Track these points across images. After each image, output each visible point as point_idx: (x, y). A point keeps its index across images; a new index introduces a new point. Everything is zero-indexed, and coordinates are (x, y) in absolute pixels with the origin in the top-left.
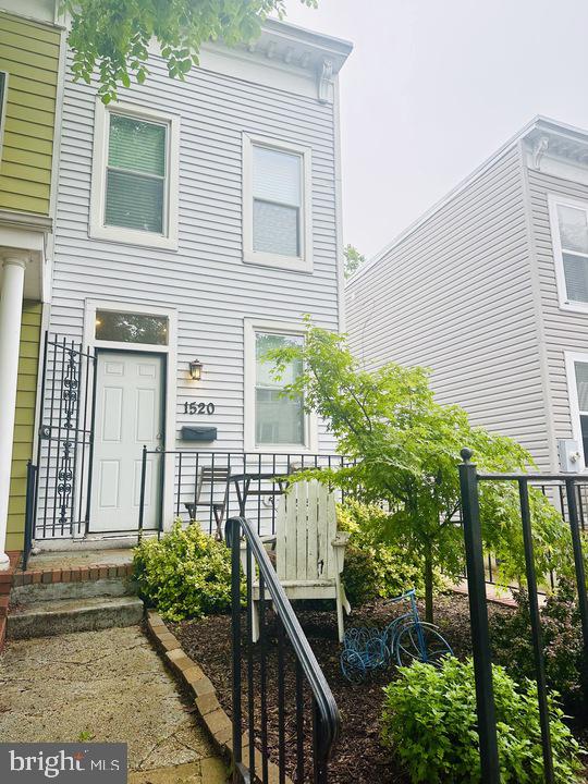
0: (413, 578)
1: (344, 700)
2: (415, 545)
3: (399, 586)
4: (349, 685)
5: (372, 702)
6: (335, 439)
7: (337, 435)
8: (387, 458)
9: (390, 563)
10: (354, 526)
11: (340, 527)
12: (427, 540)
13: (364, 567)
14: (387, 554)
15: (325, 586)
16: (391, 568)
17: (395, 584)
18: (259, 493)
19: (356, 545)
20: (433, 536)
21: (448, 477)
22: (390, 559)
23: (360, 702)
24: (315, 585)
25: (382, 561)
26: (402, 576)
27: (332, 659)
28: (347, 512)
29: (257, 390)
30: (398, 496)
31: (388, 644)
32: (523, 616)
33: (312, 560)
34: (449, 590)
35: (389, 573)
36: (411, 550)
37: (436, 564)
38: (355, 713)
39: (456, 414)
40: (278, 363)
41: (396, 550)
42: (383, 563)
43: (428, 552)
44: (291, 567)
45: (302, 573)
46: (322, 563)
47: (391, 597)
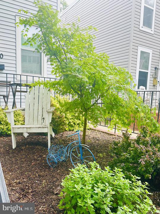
0: (78, 124)
1: (46, 176)
2: (81, 112)
3: (73, 127)
4: (49, 168)
5: (58, 177)
6: (51, 66)
7: (52, 65)
8: (73, 72)
9: (70, 119)
10: (58, 106)
11: (52, 105)
12: (86, 110)
13: (61, 120)
14: (69, 116)
15: (43, 128)
16: (70, 121)
17: (72, 126)
18: (21, 92)
19: (59, 112)
20: (89, 109)
21: (98, 84)
22: (71, 117)
23: (53, 177)
24: (39, 127)
25: (68, 118)
26: (74, 124)
27: (44, 156)
28: (56, 100)
29: (22, 50)
30: (76, 92)
31: (67, 152)
32: (126, 143)
33: (40, 117)
34: (90, 128)
35: (70, 122)
36: (79, 114)
37: (89, 120)
38: (50, 182)
39: (104, 57)
40: (25, 27)
41: (73, 114)
42: (68, 119)
43: (85, 115)
44: (31, 120)
45: (35, 122)
46: (44, 119)
47: (70, 130)
